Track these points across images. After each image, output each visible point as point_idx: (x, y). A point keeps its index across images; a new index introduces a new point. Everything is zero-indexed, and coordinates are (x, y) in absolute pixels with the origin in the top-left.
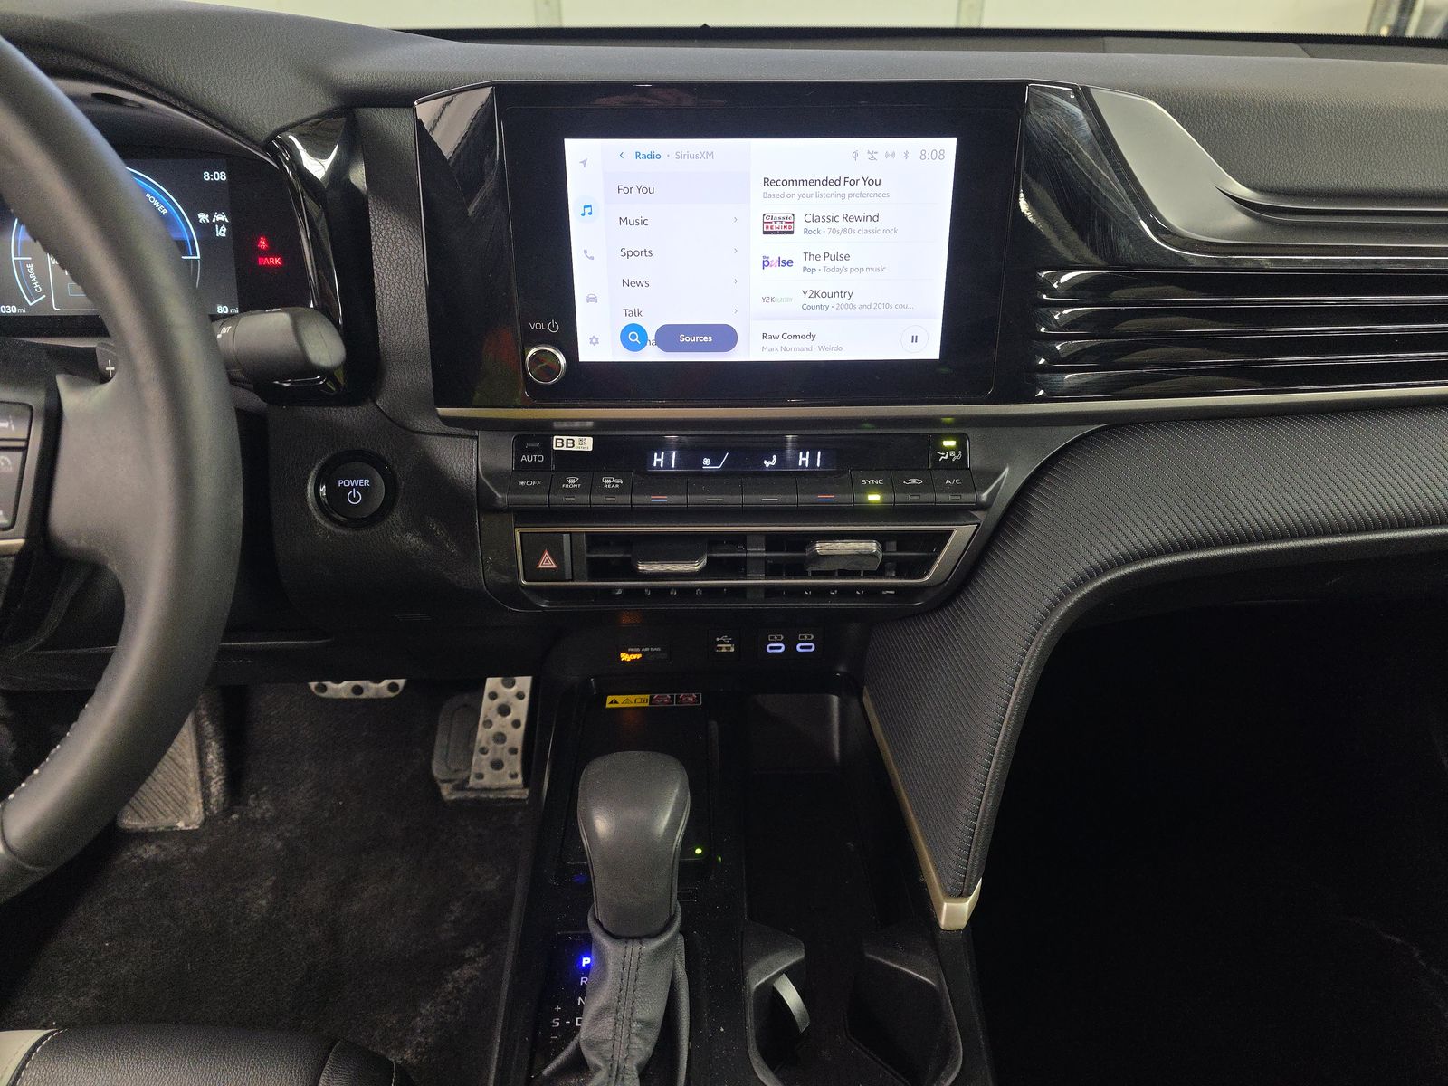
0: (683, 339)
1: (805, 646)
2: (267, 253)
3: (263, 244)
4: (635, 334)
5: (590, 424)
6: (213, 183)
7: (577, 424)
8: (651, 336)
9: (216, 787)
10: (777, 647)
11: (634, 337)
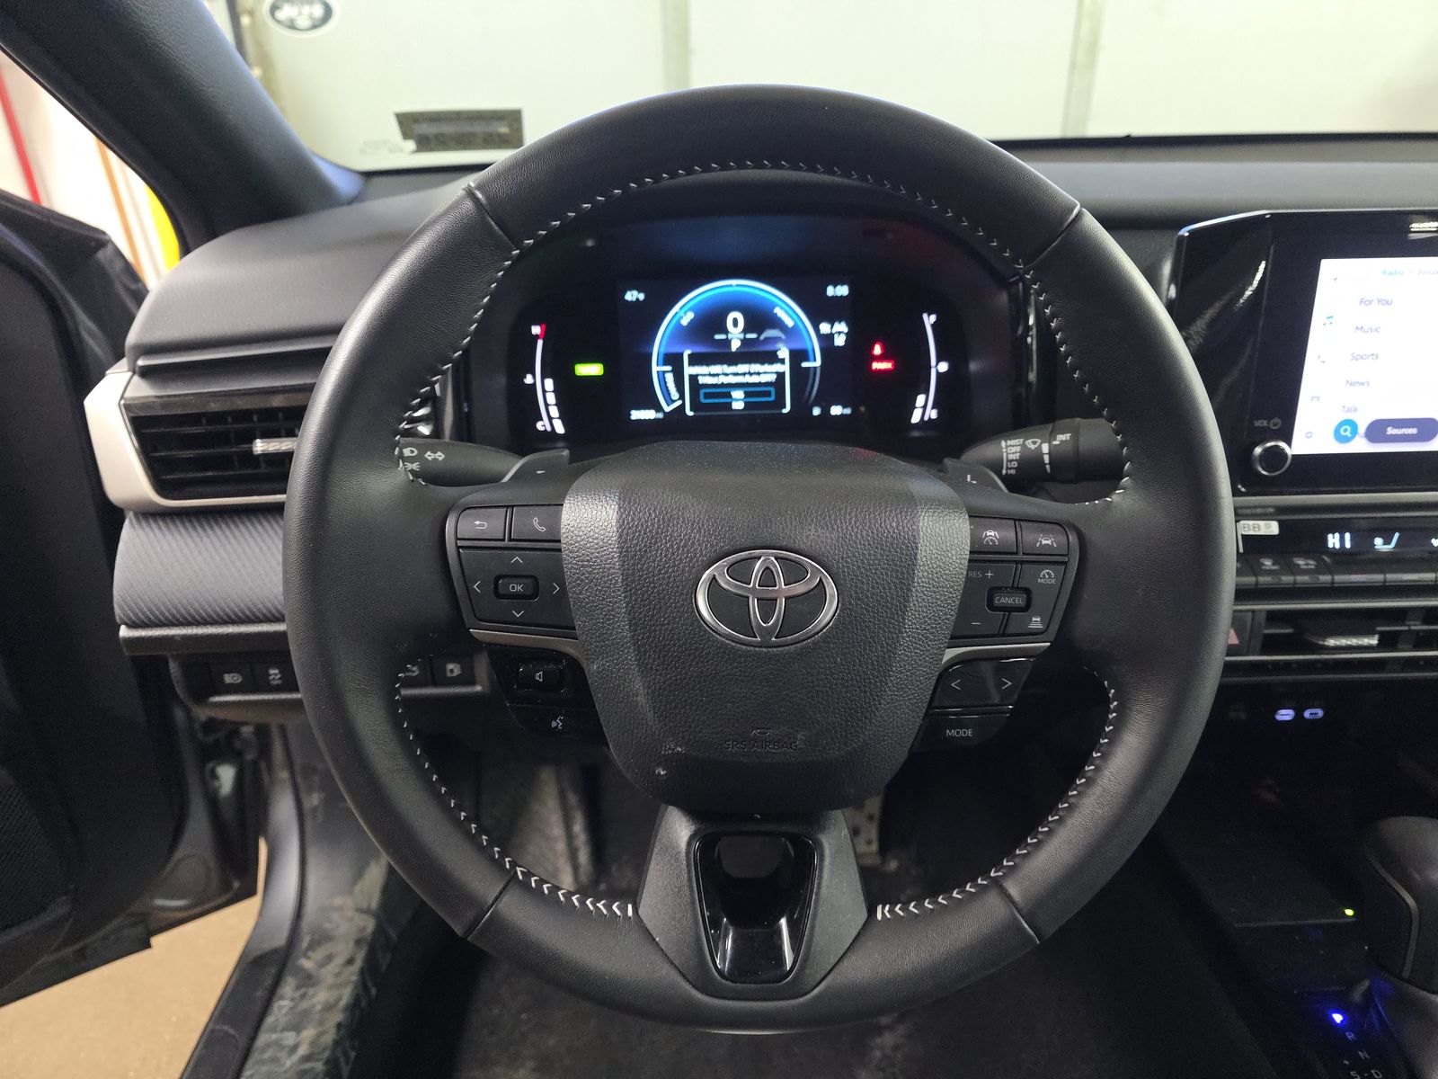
0: (1390, 431)
1: (1313, 713)
2: (880, 359)
3: (877, 350)
4: (1345, 429)
5: (1272, 510)
6: (835, 298)
7: (1259, 511)
8: (1362, 429)
9: (584, 857)
10: (1285, 715)
11: (1346, 430)
